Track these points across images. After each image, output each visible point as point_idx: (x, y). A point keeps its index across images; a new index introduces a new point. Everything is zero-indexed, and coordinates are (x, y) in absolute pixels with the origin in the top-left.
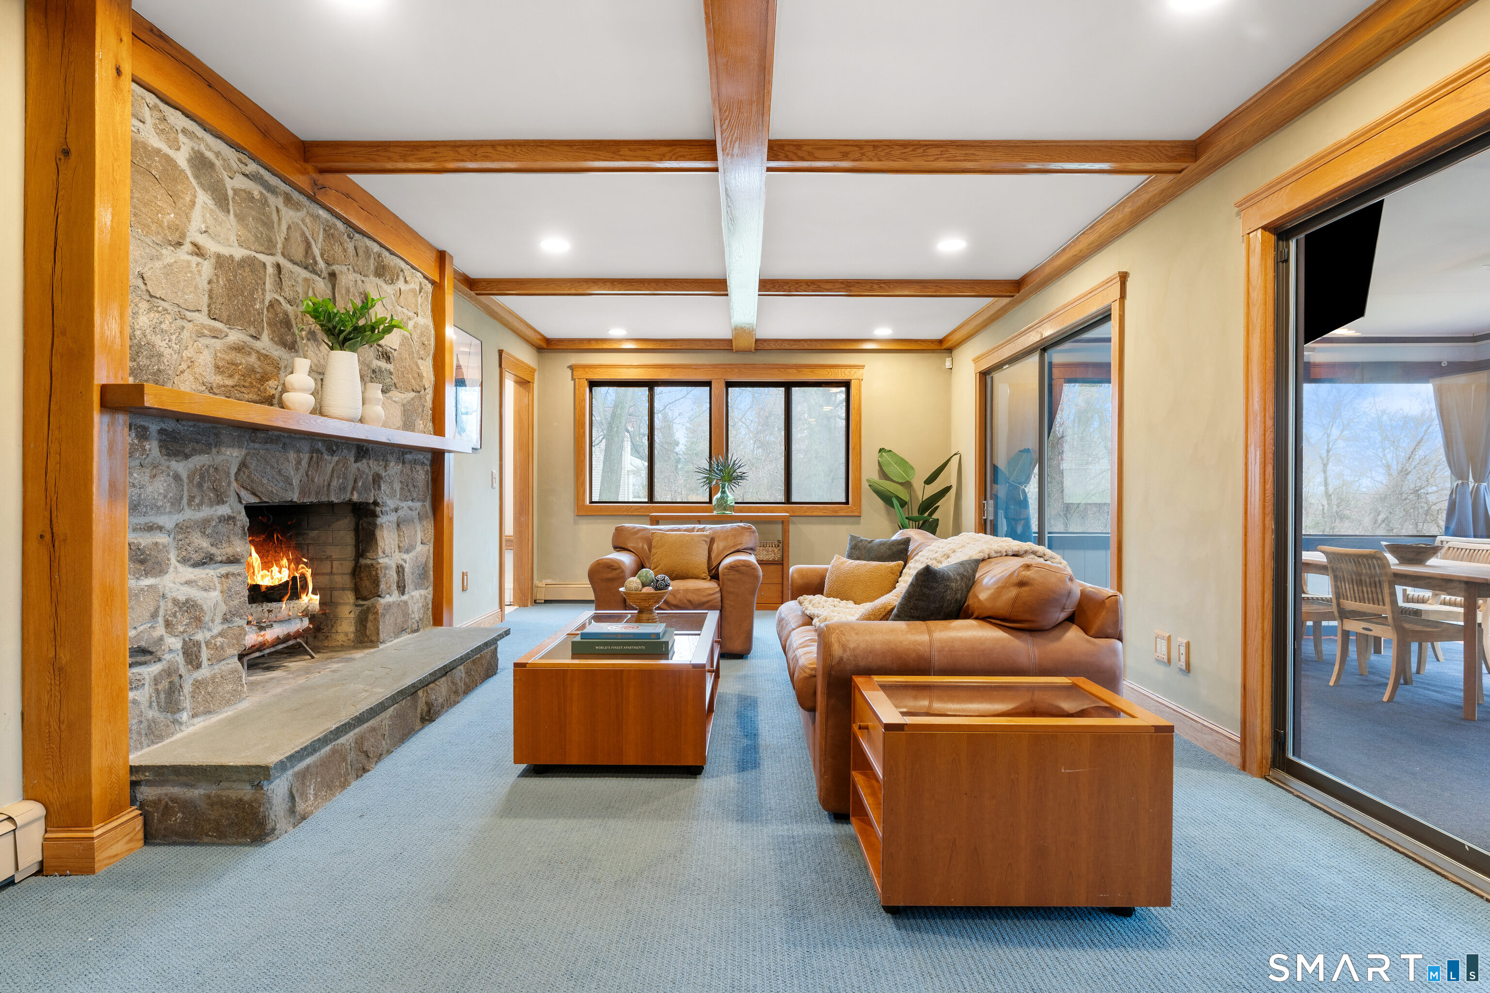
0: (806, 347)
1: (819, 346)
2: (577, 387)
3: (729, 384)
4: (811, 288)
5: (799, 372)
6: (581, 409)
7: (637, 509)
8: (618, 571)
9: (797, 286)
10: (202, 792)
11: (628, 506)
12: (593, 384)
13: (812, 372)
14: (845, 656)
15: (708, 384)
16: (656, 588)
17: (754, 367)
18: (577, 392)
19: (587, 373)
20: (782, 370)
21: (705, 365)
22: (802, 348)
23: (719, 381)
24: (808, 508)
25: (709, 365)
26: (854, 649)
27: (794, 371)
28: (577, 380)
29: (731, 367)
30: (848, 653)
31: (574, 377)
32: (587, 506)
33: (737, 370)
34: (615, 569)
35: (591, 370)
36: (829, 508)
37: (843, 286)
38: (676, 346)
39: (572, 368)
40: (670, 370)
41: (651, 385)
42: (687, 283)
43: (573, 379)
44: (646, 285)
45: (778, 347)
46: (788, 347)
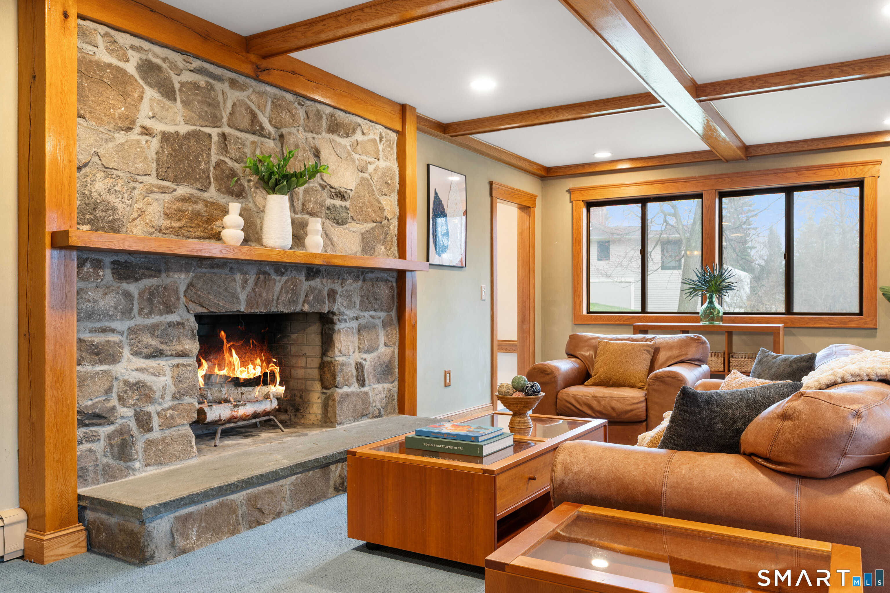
0: (806, 147)
1: (821, 146)
2: (574, 208)
3: (723, 195)
5: (799, 175)
6: (578, 229)
7: (629, 319)
8: (550, 376)
10: (116, 520)
11: (620, 316)
12: (589, 205)
13: (814, 174)
14: (567, 479)
15: (699, 196)
16: (526, 395)
17: (747, 174)
18: (574, 213)
19: (583, 195)
20: (779, 175)
21: (695, 177)
22: (801, 149)
23: (710, 192)
24: (809, 319)
25: (699, 177)
26: (576, 473)
27: (794, 174)
28: (574, 202)
29: (723, 176)
30: (570, 476)
31: (572, 200)
32: (584, 316)
33: (728, 180)
34: (548, 374)
35: (586, 192)
36: (836, 319)
38: (664, 161)
39: (569, 191)
40: (660, 185)
41: (643, 201)
42: (625, 100)
43: (571, 202)
45: (773, 151)
46: (785, 150)
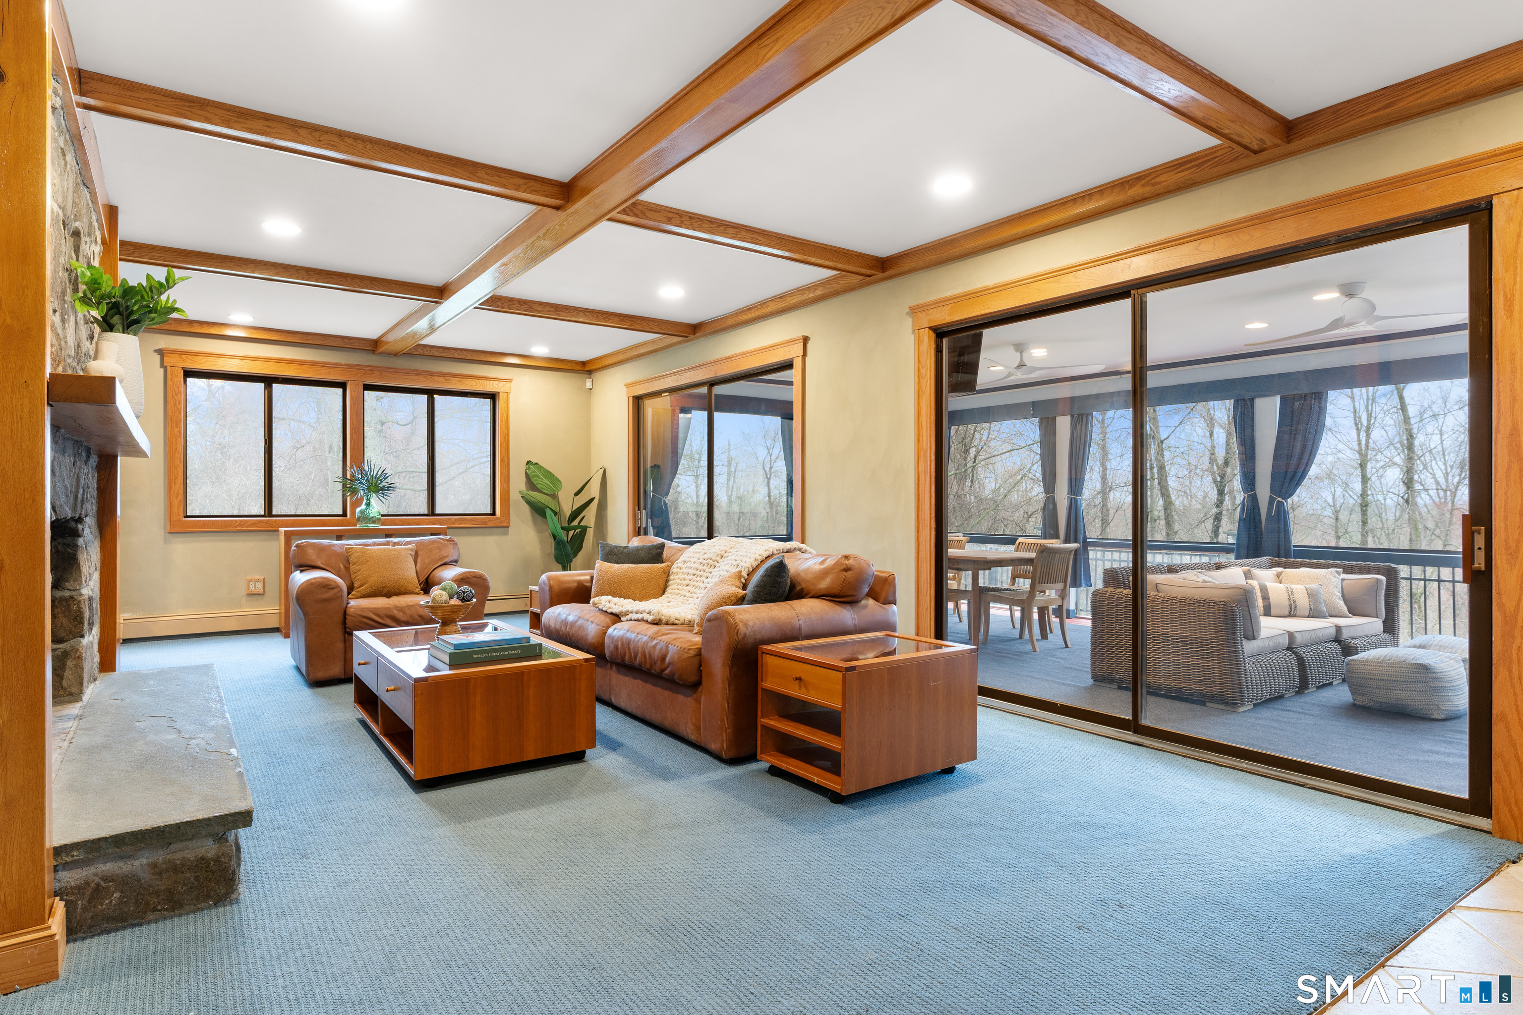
0: (456, 355)
1: (469, 357)
2: (169, 376)
3: (368, 387)
4: (523, 307)
5: (446, 380)
6: (175, 404)
7: (254, 524)
8: (336, 590)
9: (510, 303)
10: (145, 861)
11: (242, 521)
12: (189, 374)
13: (460, 381)
14: (748, 632)
15: (342, 385)
16: (463, 600)
17: (397, 371)
18: (169, 382)
19: (184, 360)
20: (429, 377)
21: (341, 364)
22: (452, 356)
23: (357, 383)
24: (456, 520)
25: (345, 365)
26: (753, 626)
27: (442, 379)
28: (169, 368)
29: (372, 369)
30: (750, 630)
31: (165, 364)
32: (184, 521)
33: (378, 373)
34: (332, 589)
35: (190, 357)
36: (478, 519)
37: (552, 309)
38: (307, 340)
39: (161, 352)
40: (297, 366)
41: (268, 381)
42: (395, 284)
43: (162, 365)
44: (349, 280)
45: (426, 353)
46: (437, 354)
